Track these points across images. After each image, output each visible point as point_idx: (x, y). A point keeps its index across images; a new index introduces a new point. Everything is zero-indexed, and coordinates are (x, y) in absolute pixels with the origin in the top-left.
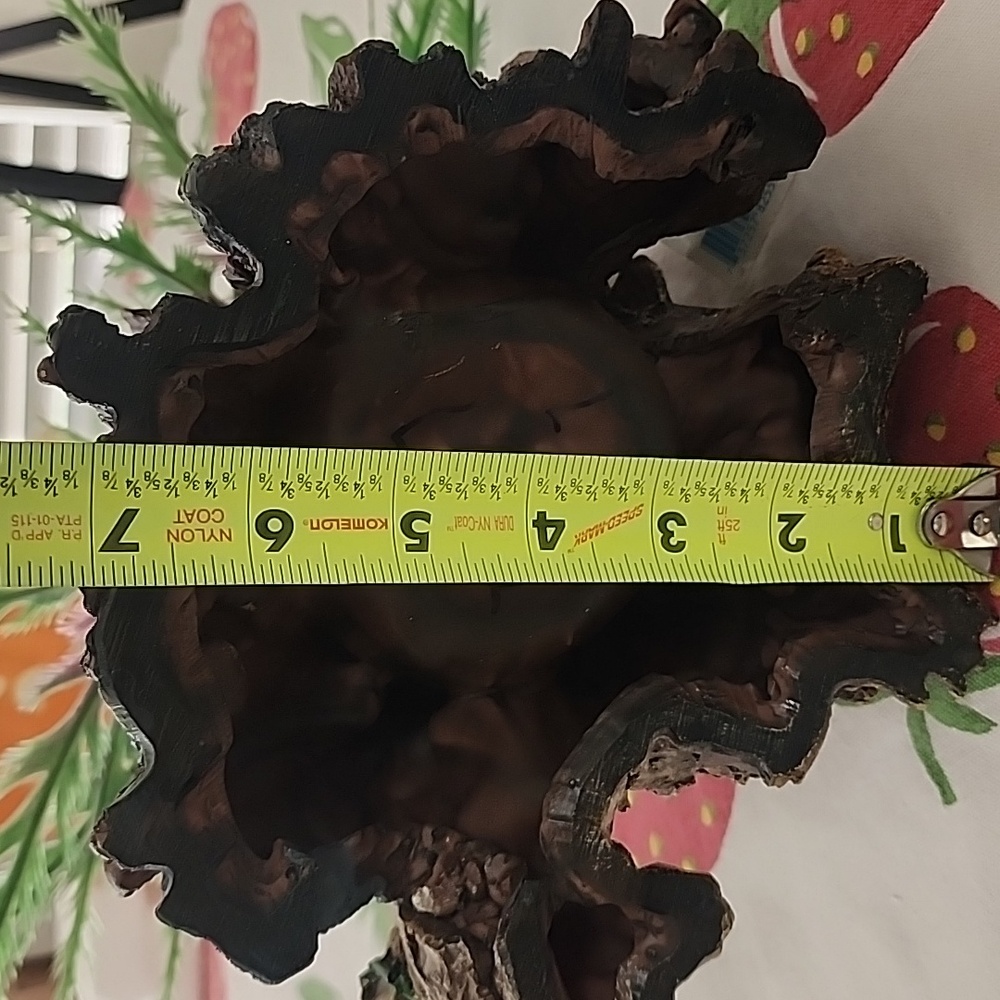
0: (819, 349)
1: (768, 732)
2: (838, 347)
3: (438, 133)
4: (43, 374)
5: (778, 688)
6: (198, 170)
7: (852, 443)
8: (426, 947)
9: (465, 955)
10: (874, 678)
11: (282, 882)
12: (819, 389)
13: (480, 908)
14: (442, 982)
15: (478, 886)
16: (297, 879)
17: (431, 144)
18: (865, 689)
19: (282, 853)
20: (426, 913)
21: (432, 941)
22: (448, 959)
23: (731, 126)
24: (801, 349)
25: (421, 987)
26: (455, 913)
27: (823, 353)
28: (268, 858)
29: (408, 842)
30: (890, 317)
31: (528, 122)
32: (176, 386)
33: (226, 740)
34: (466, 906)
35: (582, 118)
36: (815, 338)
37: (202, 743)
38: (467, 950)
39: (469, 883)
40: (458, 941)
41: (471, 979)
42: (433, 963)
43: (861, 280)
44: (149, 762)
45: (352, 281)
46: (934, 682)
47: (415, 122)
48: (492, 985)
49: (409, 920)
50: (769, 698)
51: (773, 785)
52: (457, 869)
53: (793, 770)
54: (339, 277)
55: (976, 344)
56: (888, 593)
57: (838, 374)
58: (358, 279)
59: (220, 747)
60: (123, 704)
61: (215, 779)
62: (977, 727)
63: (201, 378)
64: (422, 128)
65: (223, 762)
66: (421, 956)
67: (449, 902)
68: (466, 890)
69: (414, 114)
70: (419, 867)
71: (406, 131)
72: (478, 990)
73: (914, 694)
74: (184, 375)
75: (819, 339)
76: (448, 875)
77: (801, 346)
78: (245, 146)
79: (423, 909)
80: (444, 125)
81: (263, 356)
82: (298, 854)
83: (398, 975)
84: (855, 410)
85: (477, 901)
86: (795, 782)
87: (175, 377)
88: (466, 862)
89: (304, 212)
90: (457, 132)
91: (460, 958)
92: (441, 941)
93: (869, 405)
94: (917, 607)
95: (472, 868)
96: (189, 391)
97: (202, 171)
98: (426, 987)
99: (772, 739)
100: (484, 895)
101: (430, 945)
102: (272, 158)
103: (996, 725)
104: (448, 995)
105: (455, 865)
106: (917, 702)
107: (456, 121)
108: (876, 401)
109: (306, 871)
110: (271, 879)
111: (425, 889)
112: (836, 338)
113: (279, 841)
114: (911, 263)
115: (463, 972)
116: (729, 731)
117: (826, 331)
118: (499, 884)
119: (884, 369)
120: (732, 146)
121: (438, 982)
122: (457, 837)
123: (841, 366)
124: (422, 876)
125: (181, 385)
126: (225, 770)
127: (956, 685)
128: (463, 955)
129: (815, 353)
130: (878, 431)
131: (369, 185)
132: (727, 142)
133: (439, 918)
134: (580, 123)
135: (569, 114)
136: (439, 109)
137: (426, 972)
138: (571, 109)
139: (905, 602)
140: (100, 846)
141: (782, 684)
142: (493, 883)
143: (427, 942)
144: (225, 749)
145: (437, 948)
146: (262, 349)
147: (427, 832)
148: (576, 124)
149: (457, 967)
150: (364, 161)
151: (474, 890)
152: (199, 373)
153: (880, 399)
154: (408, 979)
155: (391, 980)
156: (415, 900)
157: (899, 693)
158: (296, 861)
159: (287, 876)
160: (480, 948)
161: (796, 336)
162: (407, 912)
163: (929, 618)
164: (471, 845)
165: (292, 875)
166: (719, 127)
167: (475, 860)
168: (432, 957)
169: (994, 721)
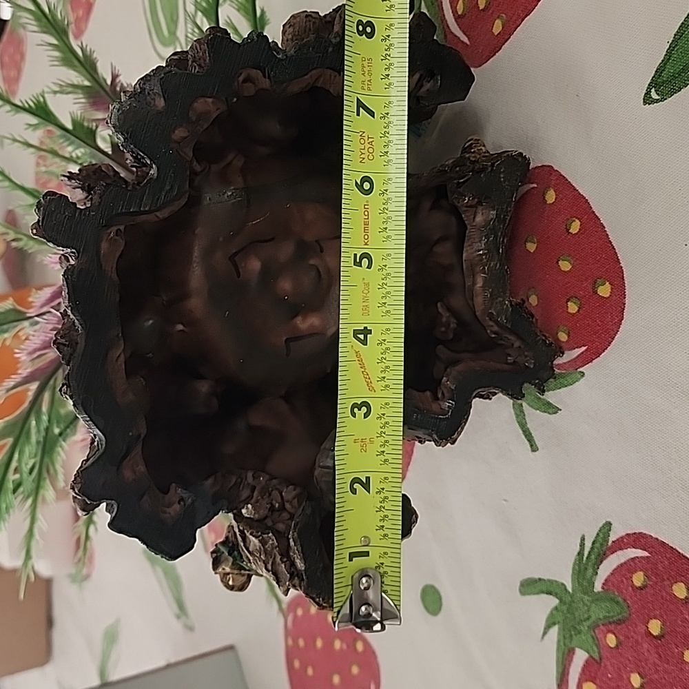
0: (469, 204)
1: (437, 418)
2: (480, 203)
3: (254, 83)
4: (35, 231)
5: (443, 394)
6: (118, 111)
7: (486, 258)
8: (251, 537)
9: (273, 540)
10: (495, 387)
11: (177, 507)
12: (468, 227)
13: (281, 514)
14: (260, 555)
15: (279, 503)
16: (185, 505)
17: (250, 90)
18: (490, 393)
19: (176, 491)
20: (250, 518)
21: (254, 534)
22: (263, 542)
24: (459, 205)
25: (247, 557)
26: (266, 518)
27: (471, 206)
28: (167, 493)
29: (239, 480)
30: (508, 186)
31: (306, 77)
32: (109, 235)
33: (143, 431)
34: (272, 515)
35: (337, 74)
36: (467, 199)
37: (131, 434)
38: (274, 538)
39: (274, 502)
40: (269, 533)
41: (277, 553)
42: (255, 545)
43: (493, 165)
44: (102, 445)
45: (204, 169)
46: (528, 389)
47: (241, 79)
48: (288, 557)
49: (240, 522)
50: (438, 399)
51: (440, 446)
52: (267, 494)
53: (451, 438)
54: (198, 168)
55: (556, 199)
56: (504, 341)
57: (479, 218)
58: (208, 167)
59: (140, 435)
60: (87, 414)
62: (550, 411)
63: (123, 231)
64: (245, 81)
65: (141, 444)
66: (248, 541)
67: (263, 512)
68: (272, 505)
69: (241, 74)
70: (245, 493)
71: (236, 84)
72: (281, 559)
73: (516, 394)
75: (469, 200)
76: (262, 498)
77: (459, 203)
78: (143, 93)
79: (248, 516)
80: (258, 79)
81: (157, 217)
82: (184, 491)
83: (233, 552)
84: (488, 240)
85: (278, 511)
86: (452, 444)
87: (109, 231)
88: (272, 491)
89: (180, 133)
90: (266, 83)
91: (271, 542)
92: (260, 533)
93: (496, 237)
94: (520, 347)
95: (275, 493)
96: (117, 238)
97: (120, 112)
98: (251, 558)
99: (440, 422)
100: (283, 508)
101: (253, 536)
102: (161, 103)
103: (561, 410)
104: (264, 561)
105: (266, 492)
106: (518, 399)
107: (265, 77)
108: (500, 234)
109: (190, 500)
110: (170, 505)
111: (250, 506)
112: (478, 198)
113: (174, 484)
114: (521, 154)
115: (273, 549)
116: (417, 418)
117: (473, 195)
118: (291, 502)
119: (504, 216)
120: (422, 86)
121: (258, 555)
122: (267, 477)
123: (481, 213)
124: (247, 498)
125: (112, 235)
126: (142, 447)
127: (540, 389)
128: (272, 540)
129: (466, 207)
130: (501, 251)
131: (214, 116)
132: (419, 85)
133: (257, 521)
134: (335, 76)
135: (329, 71)
136: (255, 70)
137: (251, 550)
138: (331, 69)
139: (513, 345)
140: (77, 491)
141: (445, 392)
142: (287, 501)
143: (251, 534)
144: (142, 436)
145: (256, 537)
146: (158, 214)
147: (250, 474)
148: (333, 77)
149: (269, 547)
150: (213, 102)
151: (277, 505)
152: (122, 228)
153: (502, 233)
154: (240, 553)
155: (230, 554)
156: (244, 511)
157: (508, 395)
158: (184, 495)
159: (179, 503)
160: (281, 537)
161: (456, 198)
162: (238, 517)
163: (526, 353)
164: (275, 481)
165: (182, 503)
167: (277, 489)
168: (254, 542)
169: (560, 408)
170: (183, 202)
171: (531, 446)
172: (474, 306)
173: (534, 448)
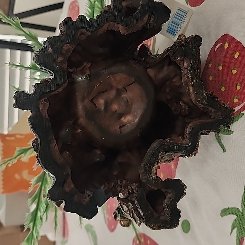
0: (180, 60)
1: (185, 146)
2: (184, 58)
3: (85, 34)
4: (14, 106)
5: (186, 136)
6: (35, 56)
7: (191, 79)
8: (123, 205)
9: (131, 205)
10: (207, 129)
11: (88, 198)
12: (182, 69)
13: (133, 195)
14: (128, 212)
15: (131, 190)
16: (90, 197)
17: (83, 37)
18: (207, 132)
20: (122, 198)
21: (124, 204)
22: (128, 207)
23: (149, 16)
24: (176, 61)
25: (124, 213)
27: (181, 60)
28: (84, 194)
29: (115, 184)
30: (195, 49)
31: (103, 27)
32: (42, 102)
33: (70, 172)
34: (130, 195)
35: (115, 23)
36: (178, 58)
37: (65, 174)
38: (131, 204)
39: (129, 190)
40: (129, 203)
41: (133, 210)
42: (125, 208)
43: (186, 42)
44: (55, 180)
45: (74, 71)
46: (221, 127)
47: (79, 34)
48: (137, 211)
49: (119, 200)
50: (185, 139)
51: (189, 157)
52: (126, 188)
53: (193, 153)
54: (71, 70)
55: (228, 46)
57: (186, 65)
58: (76, 70)
59: (69, 174)
60: (46, 169)
61: (69, 180)
62: (230, 133)
63: (47, 100)
64: (81, 34)
66: (123, 207)
67: (126, 195)
68: (129, 192)
69: (78, 32)
70: (119, 189)
71: (77, 36)
72: (135, 212)
73: (217, 130)
74: (43, 99)
75: (179, 58)
76: (125, 189)
77: (175, 60)
78: (45, 48)
79: (121, 197)
80: (85, 32)
81: (58, 91)
82: (89, 192)
83: (120, 212)
84: (191, 72)
85: (132, 194)
86: (194, 155)
87: (41, 101)
88: (128, 186)
89: (60, 59)
90: (89, 33)
91: (130, 206)
92: (126, 203)
93: (194, 70)
94: (215, 111)
95: (129, 187)
97: (36, 56)
98: (125, 213)
99: (187, 147)
100: (133, 192)
101: (124, 205)
102: (50, 50)
103: (234, 132)
104: (129, 214)
105: (126, 187)
106: (219, 132)
107: (88, 31)
108: (195, 68)
109: (92, 195)
111: (121, 193)
112: (183, 56)
113: (85, 190)
114: (197, 35)
115: (131, 209)
116: (177, 148)
117: (180, 56)
118: (135, 189)
119: (195, 61)
120: (150, 20)
121: (127, 212)
122: (125, 181)
123: (186, 62)
124: (120, 191)
125: (43, 102)
126: (71, 178)
127: (227, 127)
128: (131, 206)
129: (179, 61)
130: (197, 75)
131: (72, 50)
132: (149, 19)
133: (125, 198)
134: (115, 24)
135: (112, 23)
136: (83, 30)
137: (124, 210)
138: (112, 22)
139: (211, 111)
140: (49, 199)
141: (187, 135)
142: (134, 189)
143: (123, 204)
144: (70, 174)
145: (125, 205)
146: (58, 90)
147: (119, 181)
148: (114, 25)
149: (130, 208)
150: (70, 45)
151: (130, 191)
152: (46, 98)
153: (196, 68)
154: (122, 212)
155: (119, 213)
156: (119, 196)
157: (214, 131)
158: (89, 194)
159: (88, 197)
161: (174, 58)
163: (218, 113)
164: (128, 182)
165: (89, 196)
166: (146, 17)
167: (129, 185)
168: (125, 207)
170: (66, 84)
171: (223, 150)
172: (191, 99)
173: (224, 151)
